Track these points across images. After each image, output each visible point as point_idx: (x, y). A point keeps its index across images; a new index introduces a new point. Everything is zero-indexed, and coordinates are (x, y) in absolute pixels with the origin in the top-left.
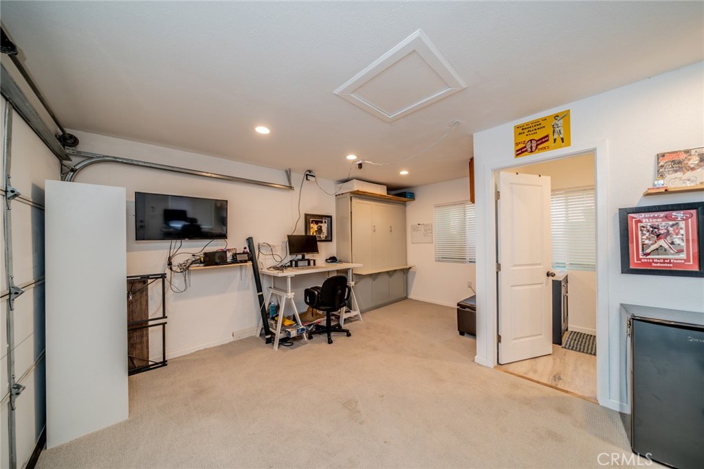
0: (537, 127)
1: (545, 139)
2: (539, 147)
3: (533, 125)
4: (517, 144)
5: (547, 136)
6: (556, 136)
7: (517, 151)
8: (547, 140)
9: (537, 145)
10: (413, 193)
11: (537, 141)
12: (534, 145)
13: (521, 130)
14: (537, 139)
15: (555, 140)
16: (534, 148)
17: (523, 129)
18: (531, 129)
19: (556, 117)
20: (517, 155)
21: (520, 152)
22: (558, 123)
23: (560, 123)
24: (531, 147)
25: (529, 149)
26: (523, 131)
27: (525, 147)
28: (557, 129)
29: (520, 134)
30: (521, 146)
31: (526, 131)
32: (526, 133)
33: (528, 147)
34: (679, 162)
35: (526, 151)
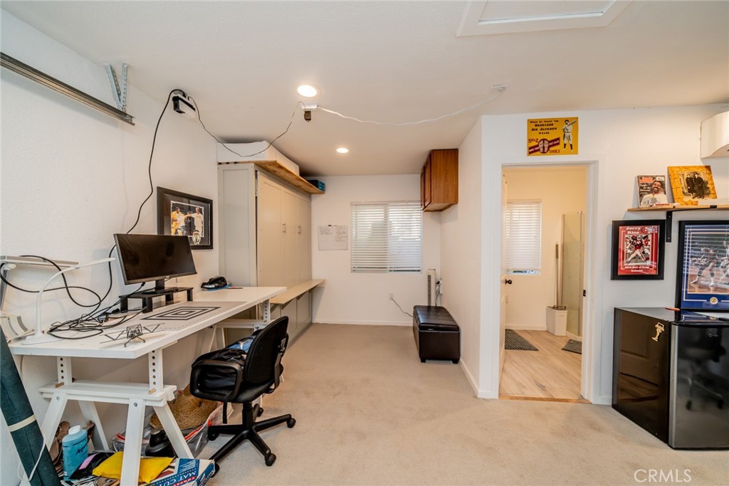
0: (549, 127)
1: (555, 142)
2: (551, 149)
3: (547, 123)
4: (530, 141)
5: (558, 139)
6: (566, 141)
7: (530, 148)
8: (558, 144)
9: (549, 147)
10: (324, 184)
11: (550, 142)
12: (546, 146)
13: (535, 125)
14: (549, 139)
15: (565, 145)
16: (546, 149)
17: (536, 125)
18: (544, 127)
19: (567, 121)
20: (530, 153)
21: (533, 150)
22: (569, 128)
23: (570, 128)
24: (544, 148)
25: (542, 149)
26: (535, 128)
27: (537, 146)
28: (567, 134)
29: (533, 130)
30: (534, 144)
31: (539, 128)
32: (539, 131)
33: (541, 146)
34: (651, 185)
35: (539, 150)
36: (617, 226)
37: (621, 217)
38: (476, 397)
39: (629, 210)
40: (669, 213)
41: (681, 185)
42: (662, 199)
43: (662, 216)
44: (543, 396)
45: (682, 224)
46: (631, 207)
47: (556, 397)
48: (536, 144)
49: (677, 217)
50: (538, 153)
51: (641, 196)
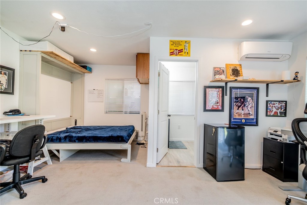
0: (179, 44)
1: (181, 51)
2: (179, 54)
3: (178, 42)
4: (171, 49)
5: (182, 50)
6: (185, 51)
7: (171, 53)
8: (182, 52)
9: (179, 53)
10: (91, 68)
11: (179, 51)
12: (177, 52)
14: (178, 50)
15: (185, 52)
16: (177, 54)
17: (173, 43)
18: (176, 44)
19: (186, 42)
20: (171, 55)
22: (186, 45)
23: (187, 45)
24: (176, 53)
25: (175, 54)
26: (173, 44)
27: (174, 52)
28: (186, 48)
29: (172, 45)
30: (172, 51)
31: (174, 44)
32: (174, 45)
33: (175, 52)
34: (219, 72)
35: (174, 54)
36: (206, 88)
37: (208, 84)
38: (146, 166)
39: (211, 82)
40: (226, 83)
42: (223, 77)
43: (223, 84)
44: (176, 165)
45: (231, 88)
46: (211, 80)
47: (182, 165)
48: (173, 51)
49: (230, 85)
50: (174, 55)
51: (215, 75)
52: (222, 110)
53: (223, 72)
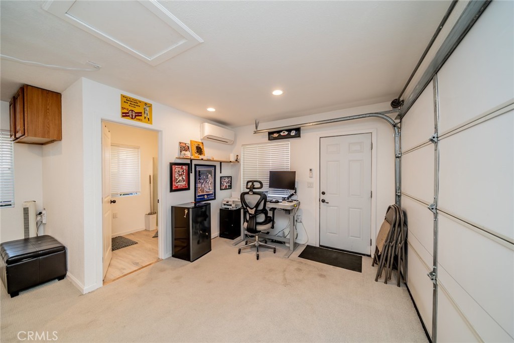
0: (135, 104)
1: (139, 114)
2: (137, 117)
3: (134, 101)
4: (123, 108)
5: (141, 113)
6: (146, 116)
7: (123, 113)
8: (141, 116)
9: (136, 116)
11: (136, 113)
12: (134, 115)
13: (126, 100)
14: (136, 111)
15: (145, 117)
16: (134, 117)
18: (132, 103)
19: (146, 104)
20: (123, 116)
21: (125, 115)
23: (148, 109)
24: (132, 115)
25: (131, 116)
26: (127, 101)
27: (128, 113)
28: (146, 112)
29: (125, 102)
30: (125, 111)
31: (129, 102)
32: (129, 104)
33: (130, 114)
34: (184, 147)
35: (129, 116)
36: (172, 165)
37: (173, 161)
39: (176, 158)
40: (191, 161)
41: (195, 149)
42: (188, 154)
43: (189, 162)
44: (136, 269)
45: (196, 165)
46: (177, 157)
47: (144, 266)
48: (126, 111)
49: (194, 162)
50: (129, 117)
51: (181, 151)
52: (188, 189)
53: (189, 148)
